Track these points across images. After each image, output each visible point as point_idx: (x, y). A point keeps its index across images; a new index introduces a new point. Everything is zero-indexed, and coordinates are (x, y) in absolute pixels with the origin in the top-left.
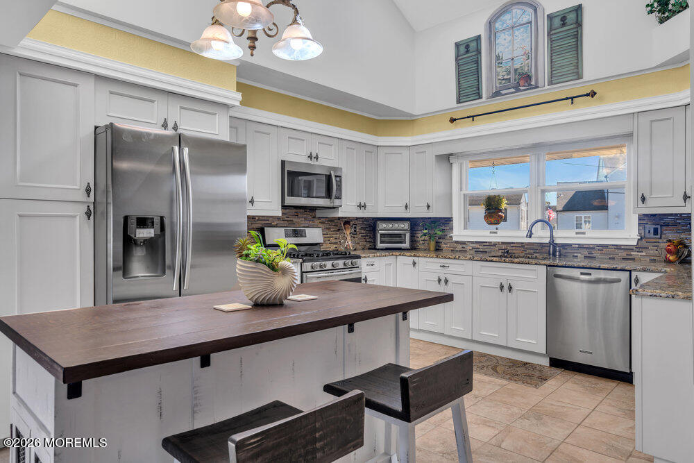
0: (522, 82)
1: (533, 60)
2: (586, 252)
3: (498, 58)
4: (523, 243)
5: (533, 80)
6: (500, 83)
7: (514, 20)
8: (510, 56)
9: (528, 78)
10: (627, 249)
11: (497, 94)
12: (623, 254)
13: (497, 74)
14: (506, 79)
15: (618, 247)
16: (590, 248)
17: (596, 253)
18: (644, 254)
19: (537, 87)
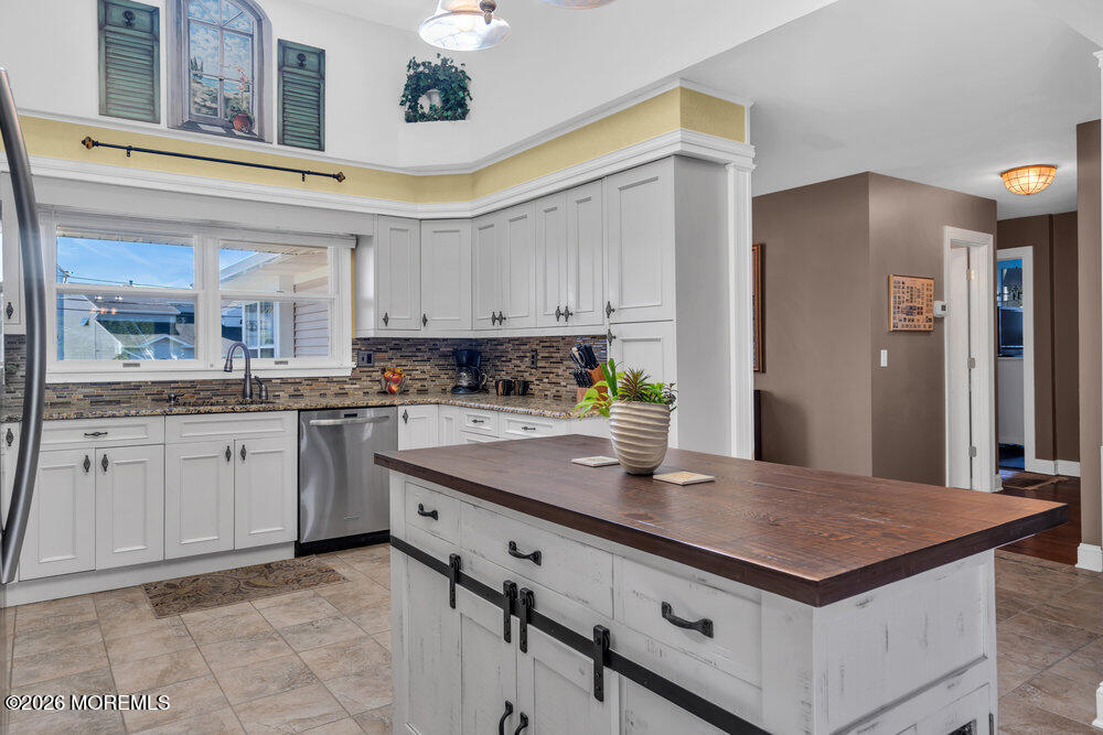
0: (237, 124)
1: (256, 97)
2: (291, 389)
3: (193, 65)
4: (194, 382)
5: (257, 126)
6: (199, 111)
7: (224, 18)
8: (217, 73)
9: (247, 121)
10: (341, 381)
11: (191, 126)
12: (335, 388)
13: (192, 93)
14: (210, 108)
15: (330, 380)
16: (296, 382)
17: (304, 390)
18: (357, 386)
19: (262, 140)
